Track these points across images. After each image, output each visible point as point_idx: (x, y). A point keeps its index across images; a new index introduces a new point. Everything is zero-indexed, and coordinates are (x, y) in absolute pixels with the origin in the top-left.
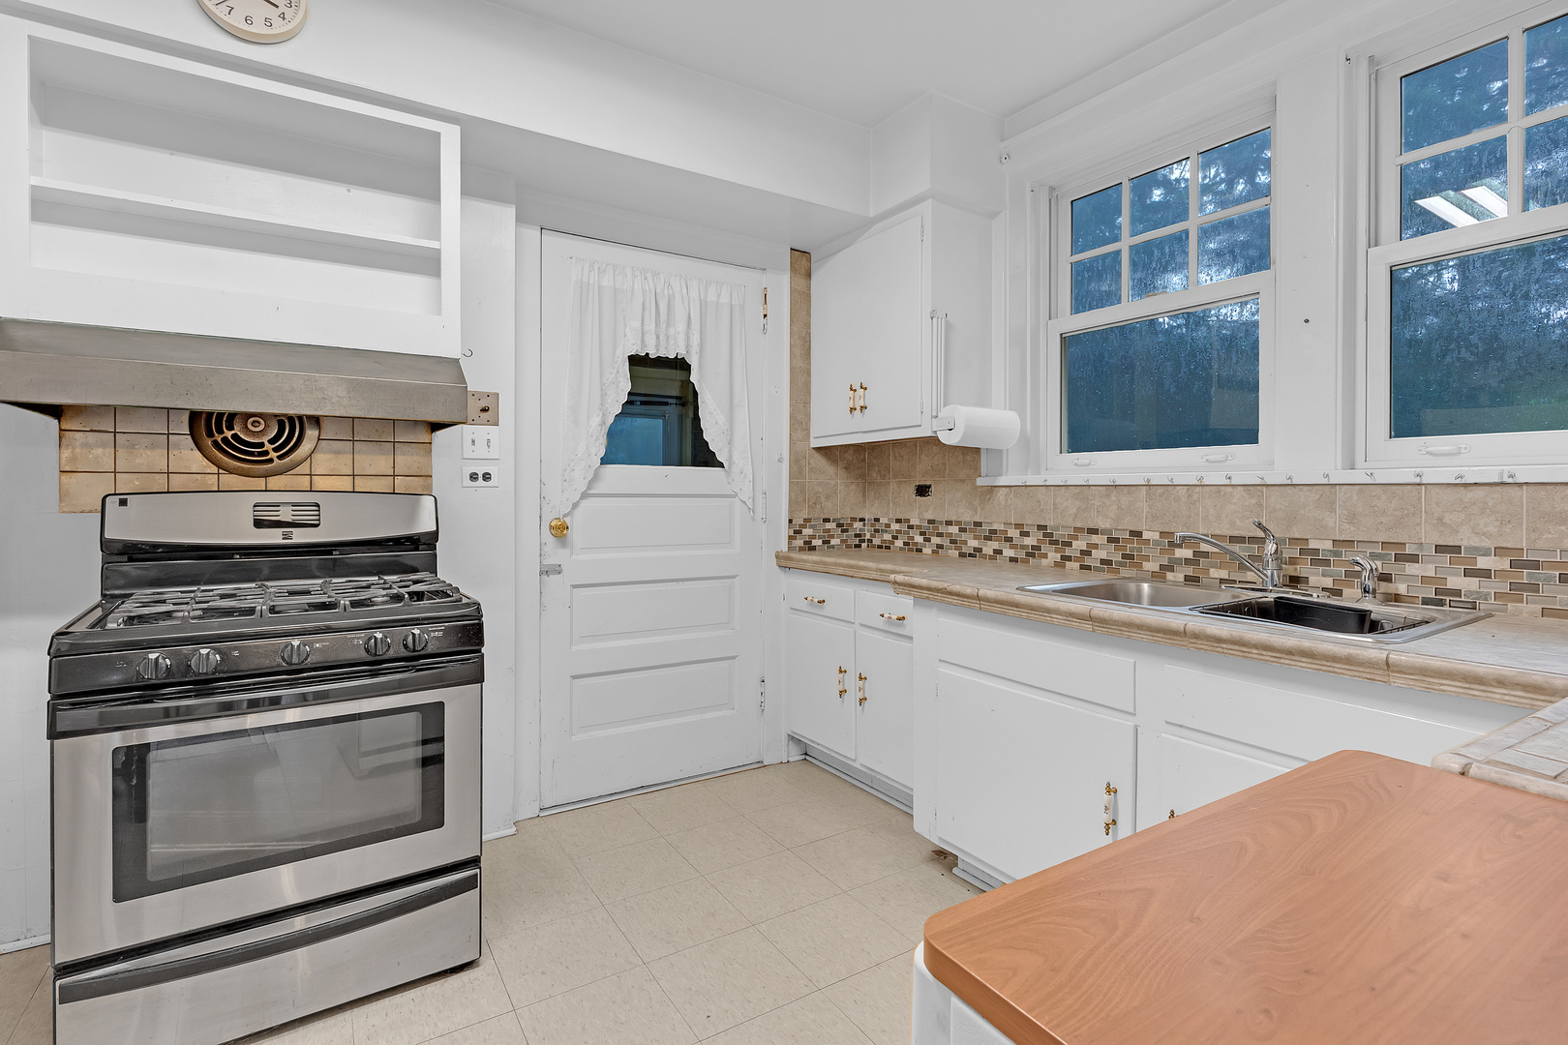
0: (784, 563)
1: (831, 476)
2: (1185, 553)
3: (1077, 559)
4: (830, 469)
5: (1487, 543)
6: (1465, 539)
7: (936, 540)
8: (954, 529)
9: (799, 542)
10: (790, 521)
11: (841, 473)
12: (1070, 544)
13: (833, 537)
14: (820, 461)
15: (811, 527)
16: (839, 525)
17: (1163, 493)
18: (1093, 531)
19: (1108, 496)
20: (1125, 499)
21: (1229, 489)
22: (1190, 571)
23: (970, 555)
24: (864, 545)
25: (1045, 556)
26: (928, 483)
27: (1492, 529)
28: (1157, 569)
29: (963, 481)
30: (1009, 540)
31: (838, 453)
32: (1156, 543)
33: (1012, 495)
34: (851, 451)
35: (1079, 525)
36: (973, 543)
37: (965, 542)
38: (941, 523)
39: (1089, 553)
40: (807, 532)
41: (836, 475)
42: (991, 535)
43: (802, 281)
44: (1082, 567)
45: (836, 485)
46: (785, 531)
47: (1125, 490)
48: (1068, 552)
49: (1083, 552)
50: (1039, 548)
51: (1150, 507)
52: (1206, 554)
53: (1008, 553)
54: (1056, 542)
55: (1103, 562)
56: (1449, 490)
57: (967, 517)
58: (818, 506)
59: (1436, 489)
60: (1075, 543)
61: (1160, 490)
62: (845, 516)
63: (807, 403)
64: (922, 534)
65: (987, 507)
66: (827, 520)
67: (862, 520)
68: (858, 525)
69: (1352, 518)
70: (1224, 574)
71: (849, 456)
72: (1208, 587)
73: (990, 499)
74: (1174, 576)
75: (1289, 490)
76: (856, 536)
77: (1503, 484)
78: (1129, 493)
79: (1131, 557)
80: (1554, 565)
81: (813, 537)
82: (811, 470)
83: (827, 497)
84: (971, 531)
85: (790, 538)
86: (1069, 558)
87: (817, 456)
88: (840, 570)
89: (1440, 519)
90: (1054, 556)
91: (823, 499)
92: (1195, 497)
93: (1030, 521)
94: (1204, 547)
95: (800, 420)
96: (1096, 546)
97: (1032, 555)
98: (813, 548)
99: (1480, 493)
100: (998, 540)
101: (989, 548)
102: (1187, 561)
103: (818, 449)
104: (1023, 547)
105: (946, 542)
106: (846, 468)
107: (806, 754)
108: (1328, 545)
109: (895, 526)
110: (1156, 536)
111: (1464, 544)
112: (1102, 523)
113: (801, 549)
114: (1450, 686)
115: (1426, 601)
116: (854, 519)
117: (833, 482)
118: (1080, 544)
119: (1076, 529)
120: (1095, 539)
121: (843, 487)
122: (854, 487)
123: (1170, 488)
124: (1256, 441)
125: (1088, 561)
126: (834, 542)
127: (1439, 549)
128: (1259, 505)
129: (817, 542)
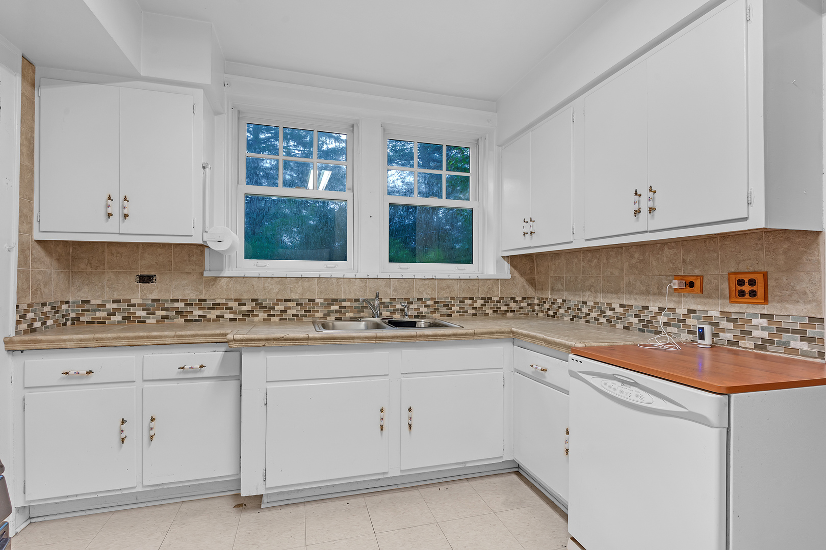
0: (12, 347)
1: (47, 266)
2: (336, 307)
3: (277, 315)
4: (47, 260)
5: (429, 297)
6: (424, 296)
7: (160, 313)
8: (181, 305)
9: (24, 326)
10: (17, 307)
11: (54, 263)
12: (274, 308)
13: (48, 318)
14: (39, 252)
15: (34, 311)
16: (53, 308)
17: (326, 281)
18: (289, 300)
19: (297, 283)
20: (306, 284)
21: (354, 280)
22: (338, 315)
23: (195, 320)
24: (69, 323)
25: (257, 316)
26: (153, 274)
27: (430, 292)
28: (322, 316)
29: (189, 273)
30: (230, 308)
31: (52, 246)
32: (322, 304)
33: (232, 282)
34: (61, 246)
35: (280, 298)
36: (198, 312)
37: (191, 313)
38: (167, 301)
39: (286, 312)
40: (30, 315)
41: (51, 265)
42: (215, 306)
43: (29, 88)
44: (281, 319)
45: (51, 274)
46: (13, 317)
47: (307, 279)
48: (272, 312)
49: (281, 312)
50: (253, 312)
51: (320, 288)
52: (344, 307)
53: (228, 316)
54: (265, 307)
55: (294, 315)
56: (421, 281)
57: (192, 296)
58: (39, 292)
59: (417, 280)
60: (277, 308)
61: (324, 280)
62: (57, 300)
63: (31, 199)
64: (143, 309)
65: (211, 290)
66: (44, 304)
67: (67, 302)
68: (65, 307)
69: (396, 290)
70: (351, 315)
71: (60, 249)
72: (345, 321)
73: (214, 284)
74: (330, 318)
75: (376, 280)
76: (64, 316)
77: (433, 279)
78: (308, 281)
79: (310, 312)
80: (442, 302)
81: (34, 320)
82: (33, 259)
83: (46, 284)
84: (196, 304)
85: (18, 323)
86: (273, 316)
87: (38, 247)
88: (125, 342)
89: (418, 290)
90: (262, 315)
91: (42, 285)
92: (340, 283)
93: (245, 296)
94: (344, 304)
95: (26, 216)
96: (290, 308)
97: (248, 316)
98: (34, 330)
99: (427, 282)
100: (221, 309)
101: (212, 315)
102: (337, 311)
103: (39, 242)
104: (240, 312)
105: (172, 314)
106: (58, 260)
107: (30, 518)
108: (388, 300)
109: (110, 306)
110: (322, 301)
111: (424, 297)
112: (293, 296)
113: (26, 332)
114: (486, 336)
115: (415, 316)
116: (62, 302)
117: (49, 271)
118: (280, 307)
119: (277, 300)
120: (289, 304)
121: (56, 276)
122: (62, 275)
123: (329, 279)
124: (345, 260)
125: (284, 316)
126: (50, 322)
127: (419, 299)
128: (366, 286)
129: (37, 325)
